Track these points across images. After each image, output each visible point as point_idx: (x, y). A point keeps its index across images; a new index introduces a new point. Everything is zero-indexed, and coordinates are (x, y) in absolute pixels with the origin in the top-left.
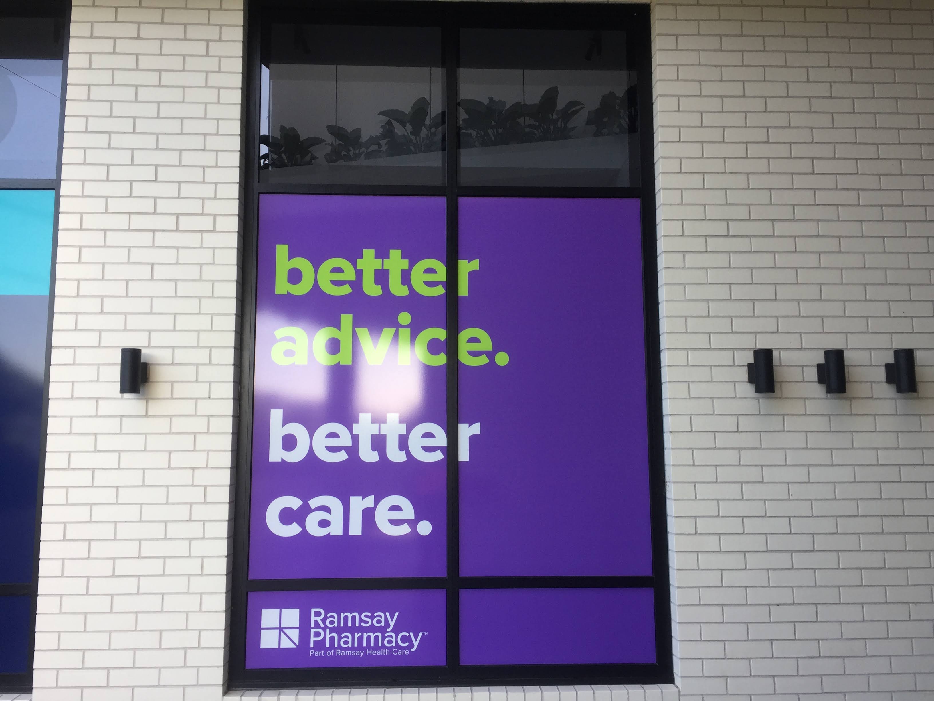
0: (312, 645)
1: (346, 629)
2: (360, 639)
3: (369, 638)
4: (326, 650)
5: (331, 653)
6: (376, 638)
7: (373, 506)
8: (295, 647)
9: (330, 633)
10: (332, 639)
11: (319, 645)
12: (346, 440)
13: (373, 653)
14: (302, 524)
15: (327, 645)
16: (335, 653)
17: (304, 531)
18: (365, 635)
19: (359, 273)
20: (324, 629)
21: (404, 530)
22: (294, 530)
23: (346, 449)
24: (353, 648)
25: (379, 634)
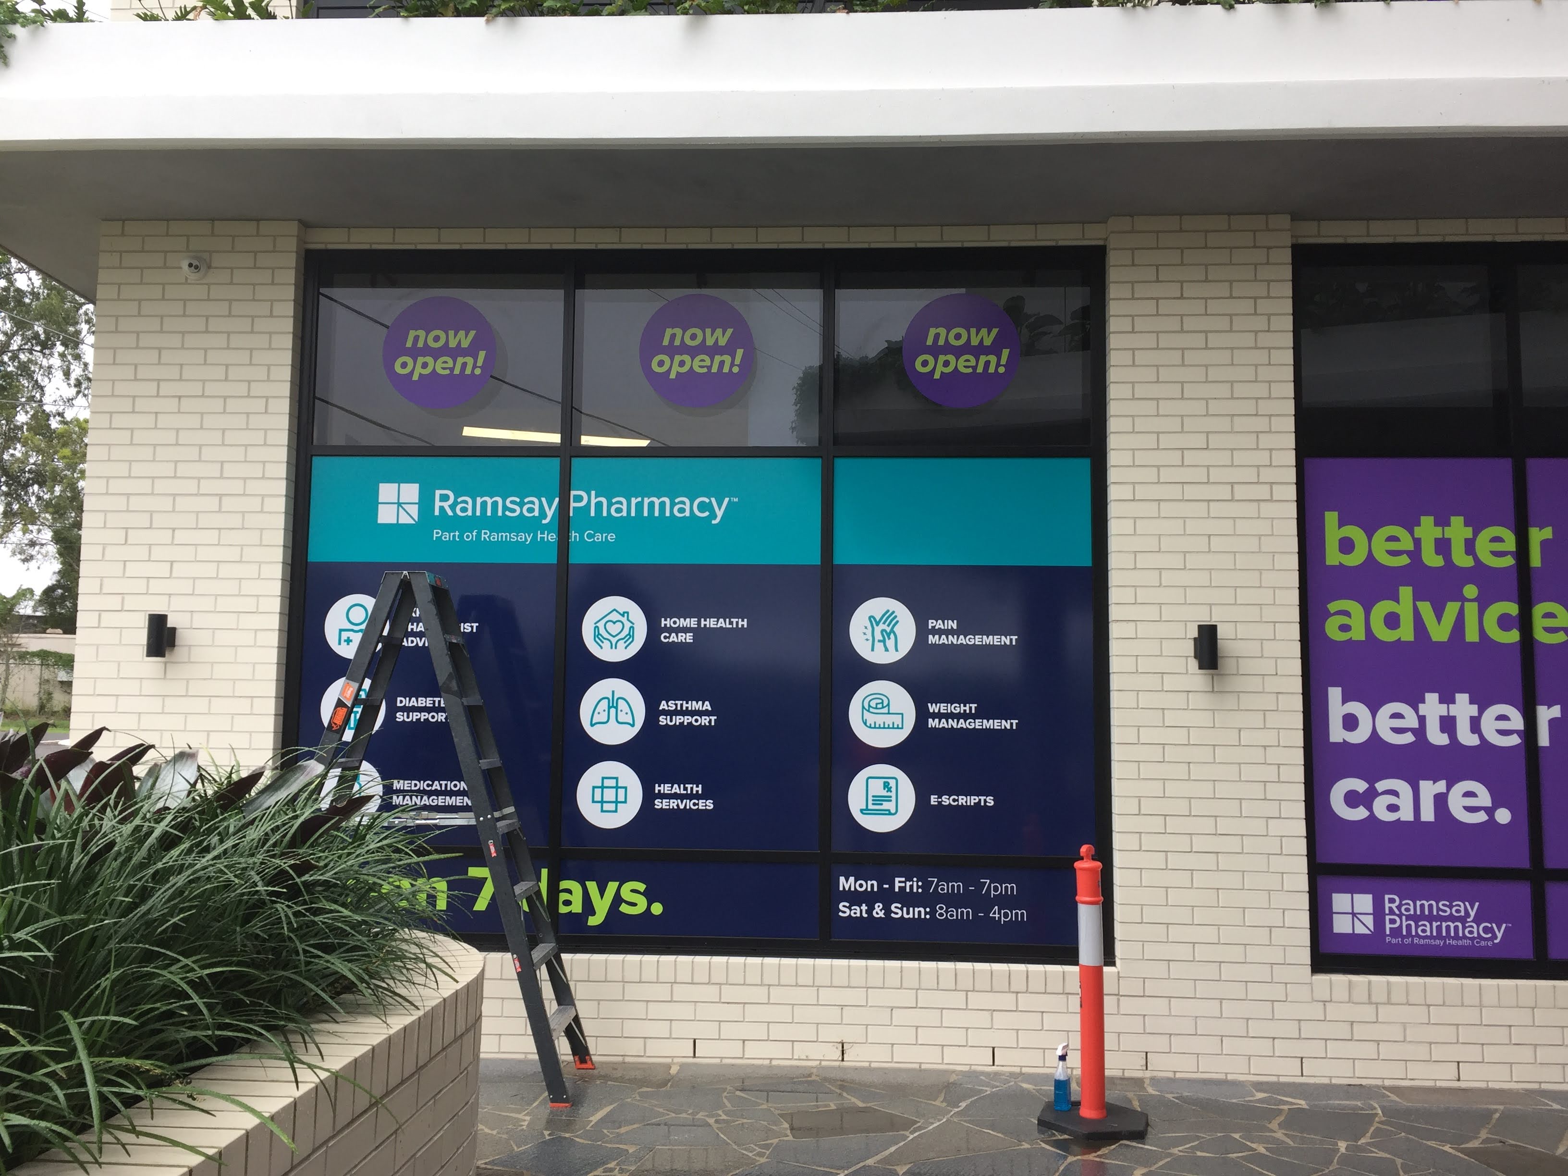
0: (1388, 932)
1: (1422, 917)
2: (1439, 928)
3: (1448, 927)
4: (1403, 937)
5: (1408, 941)
6: (1456, 928)
7: (1445, 791)
8: (1368, 932)
9: (1407, 920)
10: (1409, 927)
11: (1396, 932)
12: (1411, 721)
13: (1453, 943)
14: (1369, 808)
15: (1404, 933)
16: (1413, 941)
17: (1372, 815)
18: (1444, 925)
19: (1417, 542)
20: (1400, 916)
21: (1481, 817)
22: (1360, 814)
23: (1412, 730)
24: (1431, 937)
25: (1460, 925)
